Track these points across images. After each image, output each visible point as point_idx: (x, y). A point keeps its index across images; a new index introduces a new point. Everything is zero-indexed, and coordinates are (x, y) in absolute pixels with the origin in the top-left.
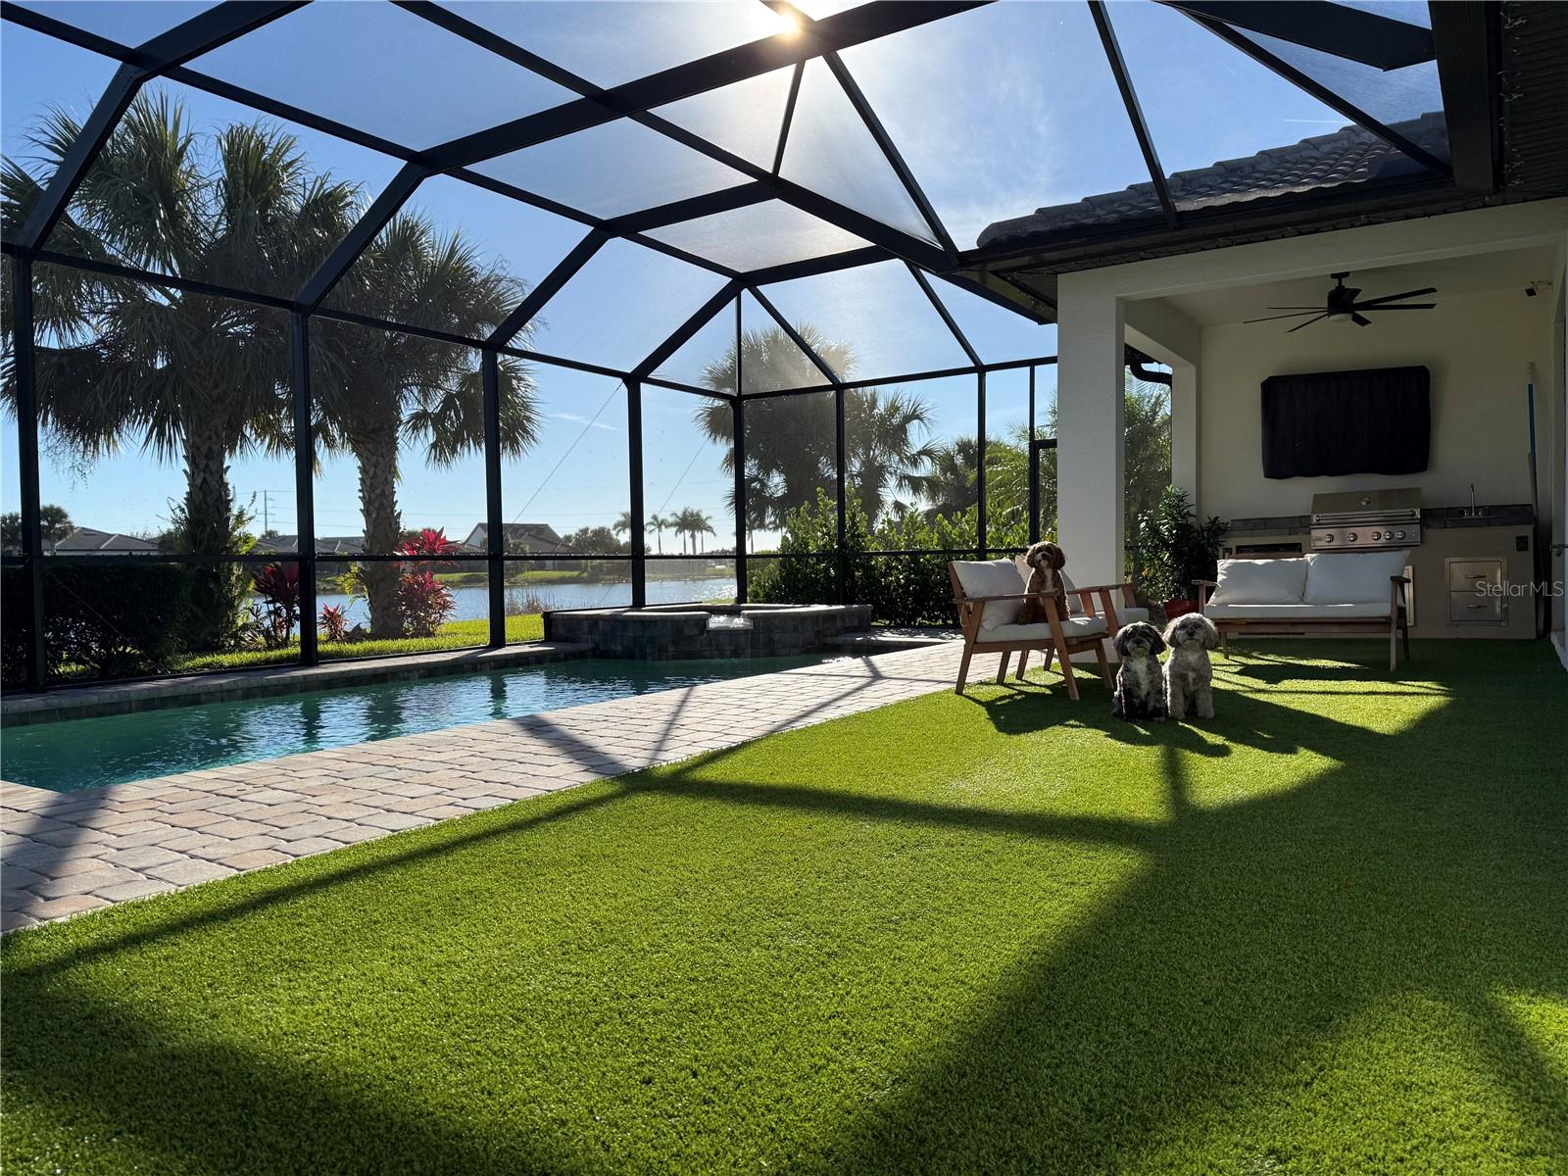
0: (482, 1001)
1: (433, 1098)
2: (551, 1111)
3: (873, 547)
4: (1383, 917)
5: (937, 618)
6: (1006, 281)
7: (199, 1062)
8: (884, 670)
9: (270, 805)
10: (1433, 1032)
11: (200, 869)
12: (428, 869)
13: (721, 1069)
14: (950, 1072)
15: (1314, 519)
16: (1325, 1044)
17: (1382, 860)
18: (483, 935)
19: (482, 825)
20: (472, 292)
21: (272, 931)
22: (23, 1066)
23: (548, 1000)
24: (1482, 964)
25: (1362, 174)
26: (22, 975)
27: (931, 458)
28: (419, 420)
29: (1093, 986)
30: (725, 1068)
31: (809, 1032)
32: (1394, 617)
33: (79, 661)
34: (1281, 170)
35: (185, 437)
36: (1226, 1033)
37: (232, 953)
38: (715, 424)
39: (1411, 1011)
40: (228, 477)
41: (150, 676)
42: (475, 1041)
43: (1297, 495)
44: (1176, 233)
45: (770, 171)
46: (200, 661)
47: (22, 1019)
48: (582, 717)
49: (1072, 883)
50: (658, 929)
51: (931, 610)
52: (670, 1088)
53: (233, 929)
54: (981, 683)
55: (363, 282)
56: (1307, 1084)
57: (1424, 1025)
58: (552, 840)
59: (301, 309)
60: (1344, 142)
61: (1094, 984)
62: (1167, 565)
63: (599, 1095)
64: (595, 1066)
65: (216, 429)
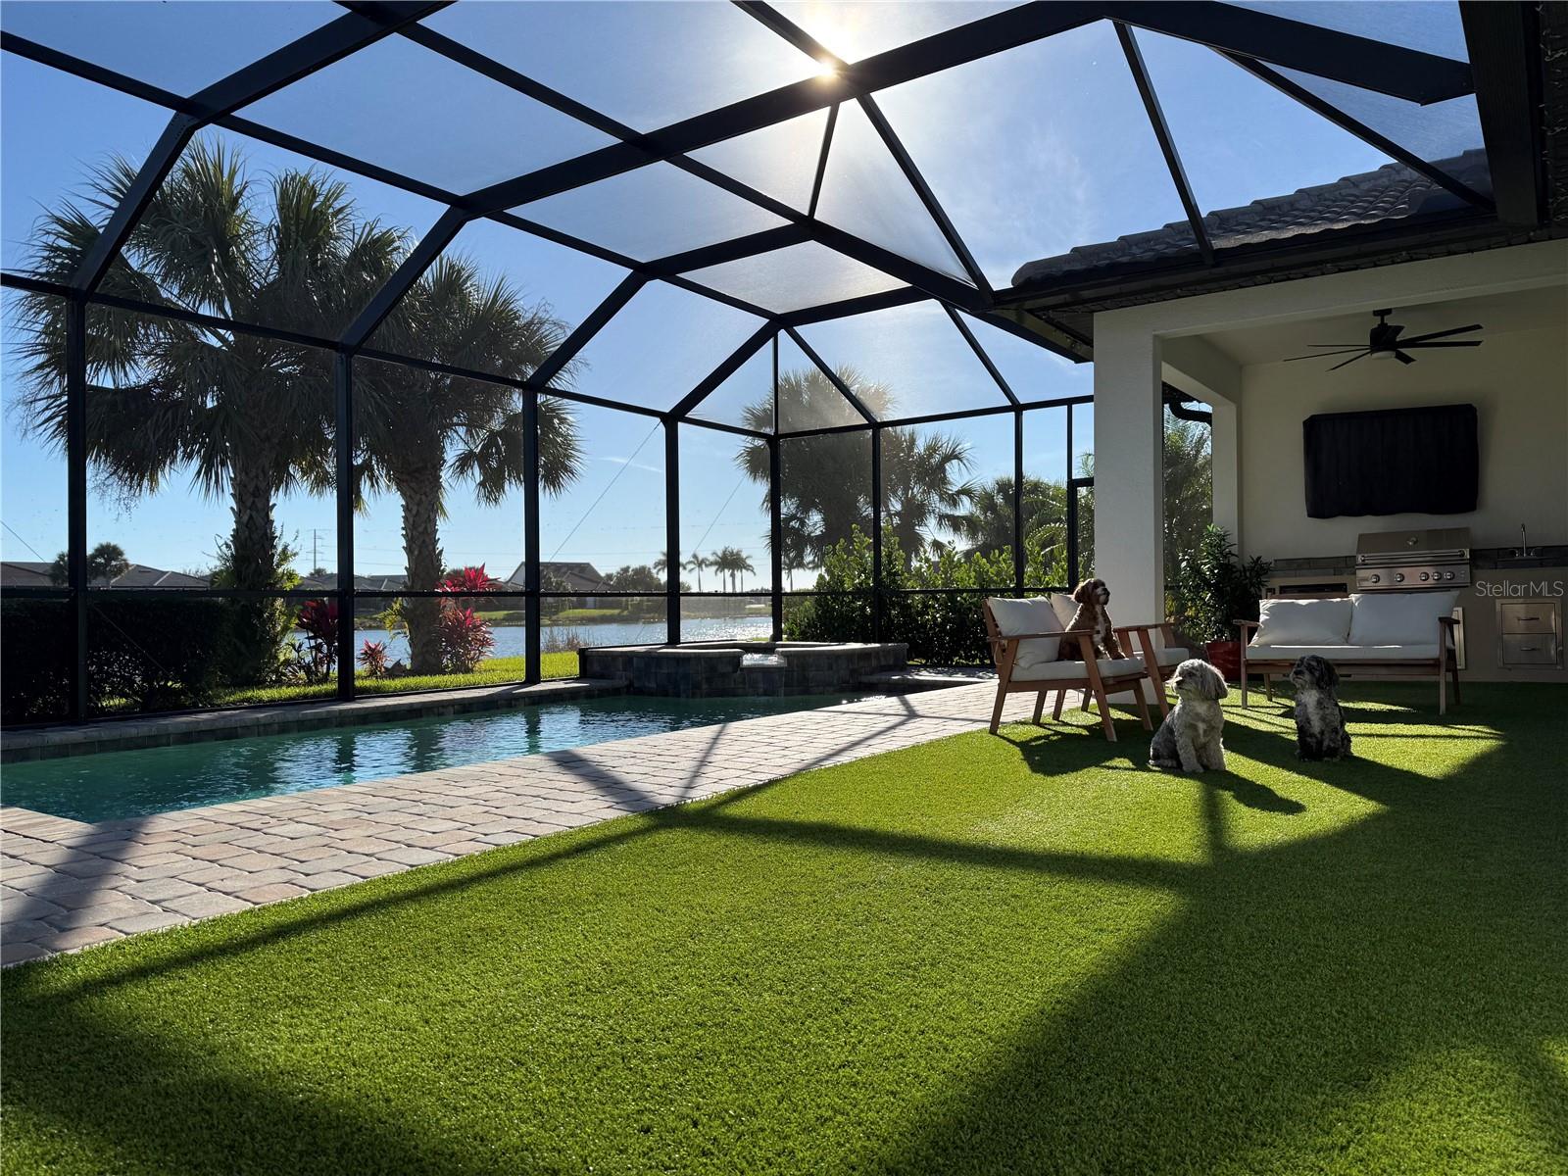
0: (483, 1042)
1: (424, 1143)
2: (543, 1160)
3: (911, 585)
4: (1427, 969)
5: (974, 657)
6: (1042, 319)
7: (192, 1100)
8: (919, 709)
9: (292, 839)
10: (1480, 1094)
11: (217, 903)
12: (442, 904)
13: (723, 1119)
14: (962, 1127)
15: (1360, 559)
16: (1363, 1105)
17: (1429, 909)
18: (492, 974)
19: (502, 860)
20: (515, 335)
21: (280, 964)
22: (16, 1101)
23: (551, 1043)
24: (1533, 1022)
25: (1402, 212)
26: (28, 1007)
27: (971, 498)
28: (464, 463)
29: (1117, 1038)
30: (727, 1118)
31: (817, 1082)
32: (1443, 659)
33: (122, 695)
34: (1320, 208)
35: (233, 476)
36: (1257, 1091)
37: (238, 988)
38: (755, 463)
39: (1456, 1071)
40: (274, 515)
41: (194, 709)
42: (473, 1084)
43: (1341, 534)
44: (1214, 270)
45: (806, 213)
46: (239, 696)
47: (21, 1052)
48: (609, 753)
49: (1101, 930)
50: (669, 971)
51: (968, 649)
52: (669, 1138)
53: (242, 963)
54: (1017, 723)
55: (409, 325)
56: (1343, 1148)
57: (1470, 1086)
58: (569, 878)
59: (347, 350)
60: (1384, 180)
61: (1119, 1035)
62: (1208, 605)
63: (595, 1144)
64: (593, 1113)
65: (264, 467)
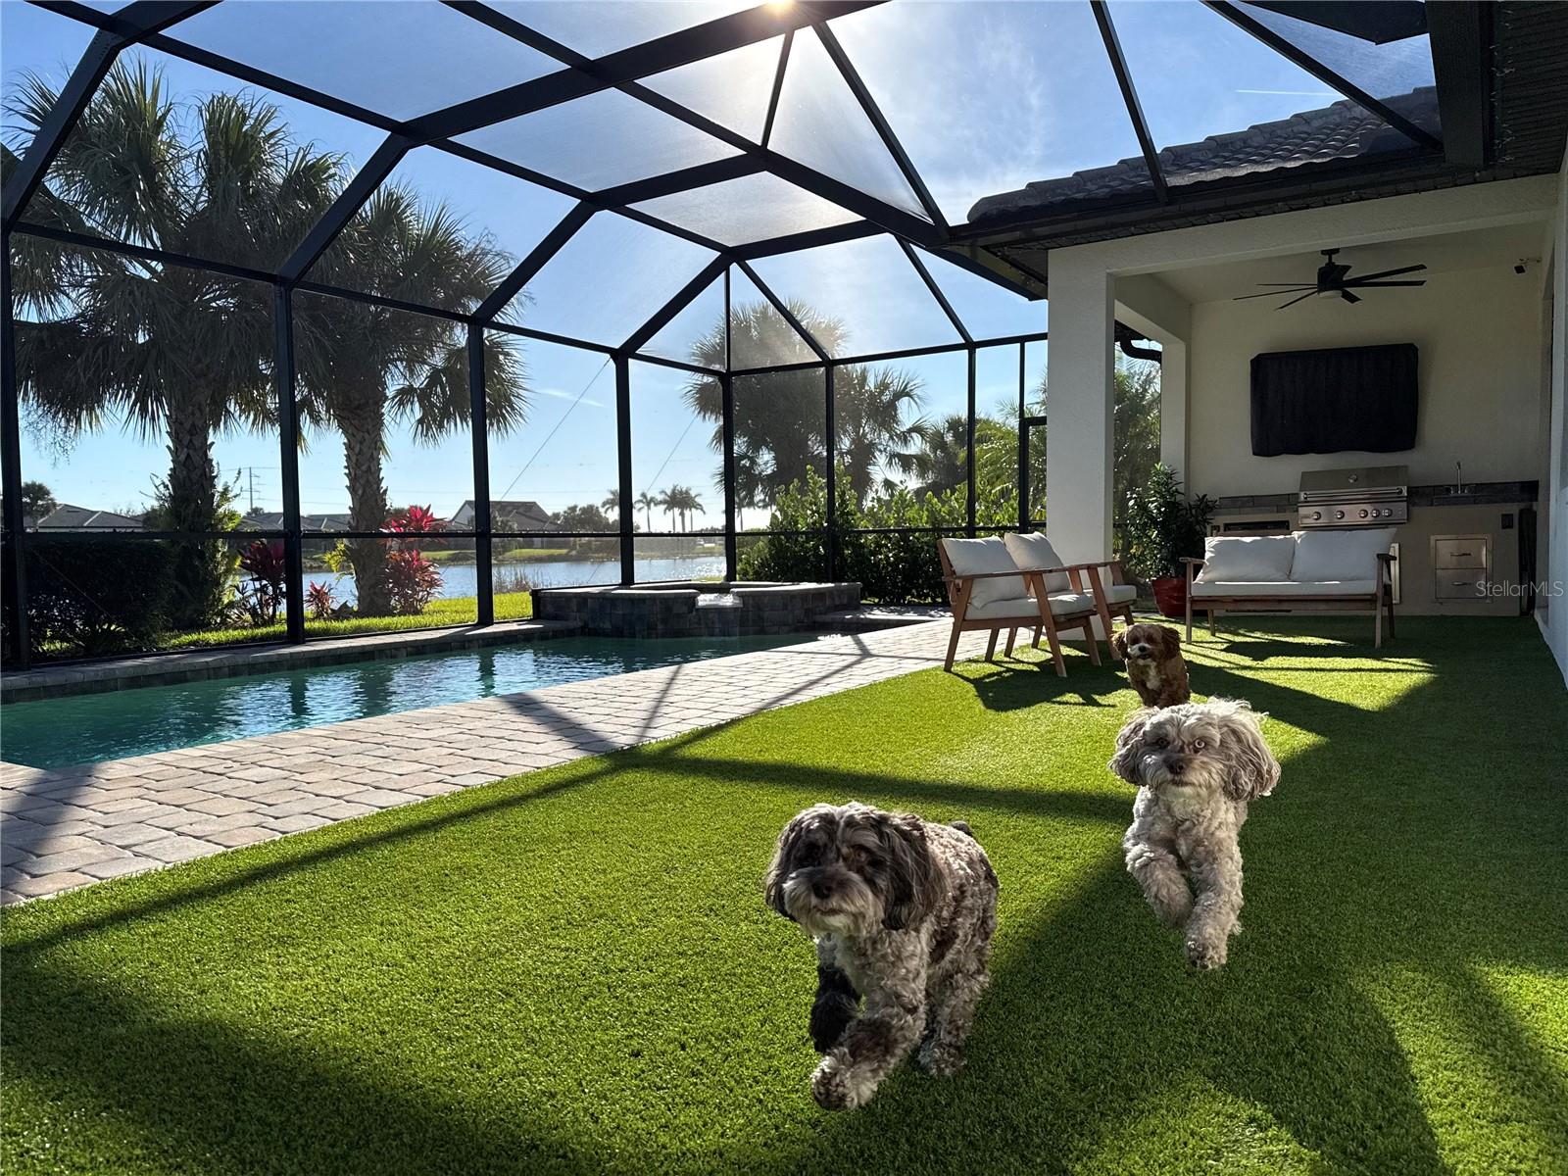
0: (471, 976)
1: (422, 1072)
2: (540, 1084)
3: (862, 525)
4: (1364, 889)
5: (926, 596)
6: (997, 256)
7: (188, 1037)
8: (873, 648)
9: (257, 783)
10: (1412, 1003)
11: (188, 846)
12: (416, 845)
13: (710, 1042)
15: (1302, 496)
17: (1365, 834)
18: (472, 911)
19: (470, 802)
20: (458, 266)
21: (260, 907)
23: (537, 975)
24: (1461, 936)
25: (1353, 150)
27: (922, 435)
28: (405, 395)
29: (1078, 959)
30: (713, 1041)
32: (1380, 594)
33: (63, 639)
34: (1272, 145)
35: (168, 413)
36: (1209, 1004)
37: (221, 930)
38: (704, 401)
39: (1391, 983)
40: (212, 454)
41: (137, 653)
42: (464, 1015)
43: (1284, 472)
44: (1166, 208)
45: (759, 142)
46: (186, 638)
48: (571, 695)
49: (1058, 858)
50: (647, 904)
51: (920, 588)
52: (659, 1060)
53: (221, 905)
54: (970, 660)
55: (347, 255)
57: (1404, 996)
58: (541, 817)
59: (284, 283)
60: (1336, 117)
61: (1079, 956)
62: (1155, 543)
63: (588, 1068)
64: (584, 1039)
65: (200, 405)
